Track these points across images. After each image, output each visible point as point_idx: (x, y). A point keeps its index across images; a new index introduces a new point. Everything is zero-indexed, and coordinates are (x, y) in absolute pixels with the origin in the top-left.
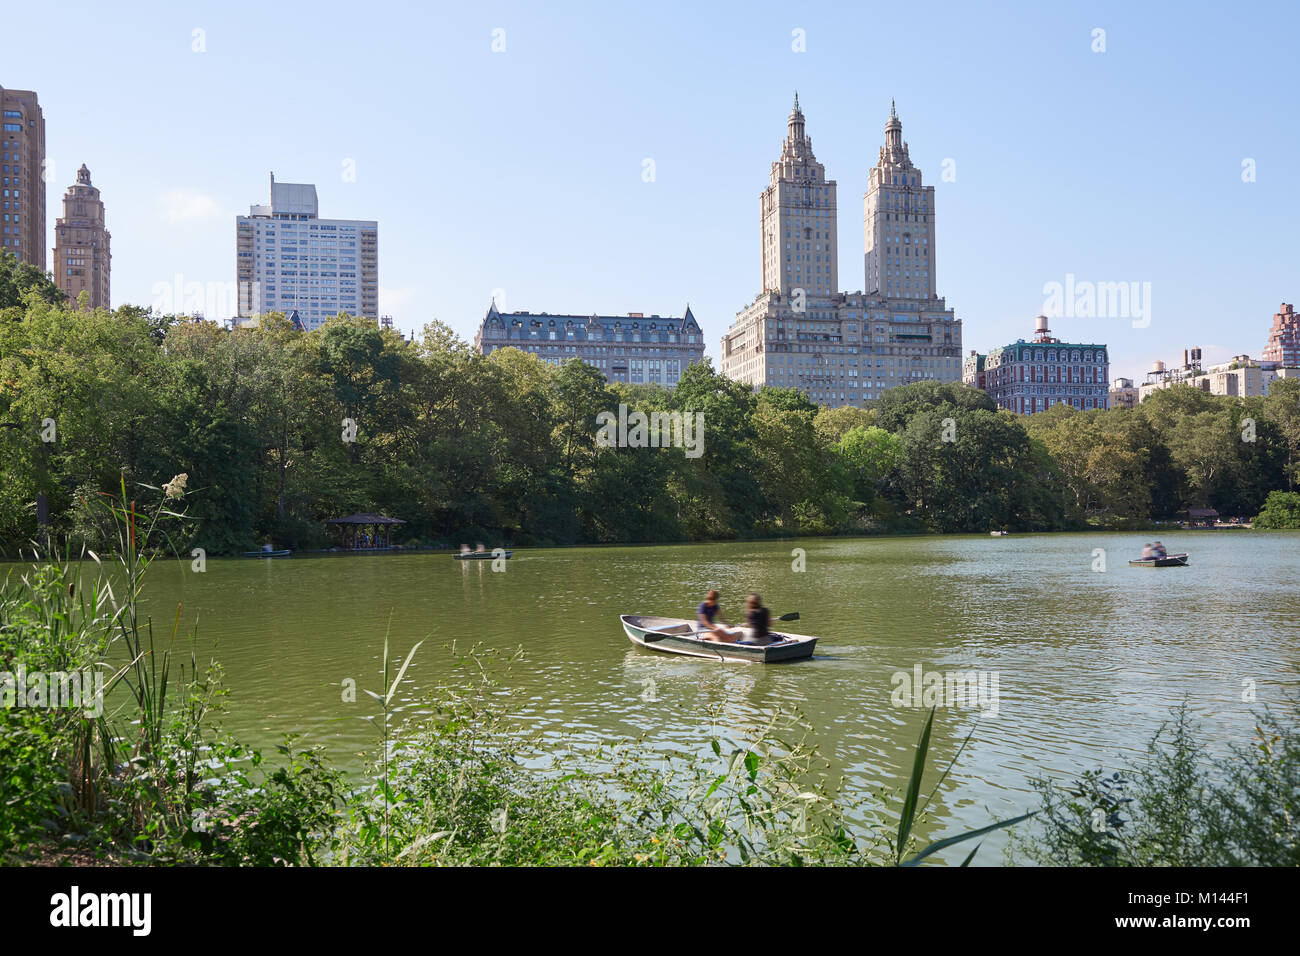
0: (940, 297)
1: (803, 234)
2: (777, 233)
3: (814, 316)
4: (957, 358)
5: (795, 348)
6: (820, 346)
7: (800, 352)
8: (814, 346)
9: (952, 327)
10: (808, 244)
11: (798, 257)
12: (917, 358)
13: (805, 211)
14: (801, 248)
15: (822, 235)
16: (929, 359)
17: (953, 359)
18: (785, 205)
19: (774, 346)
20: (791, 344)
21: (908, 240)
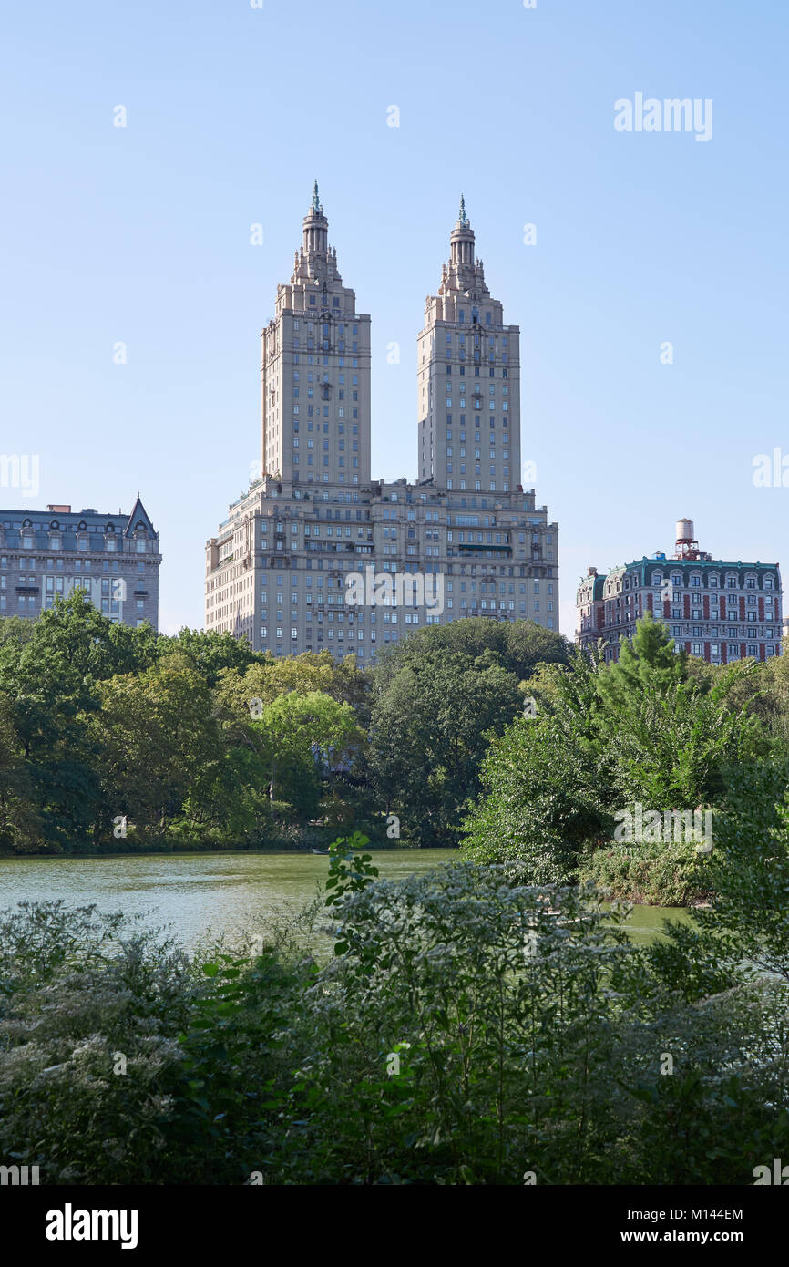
0: (526, 489)
1: (319, 393)
2: (279, 389)
3: (333, 514)
4: (551, 582)
5: (302, 563)
6: (341, 559)
7: (309, 568)
8: (331, 560)
9: (543, 535)
11: (310, 426)
12: (489, 579)
13: (322, 358)
14: (314, 413)
15: (348, 394)
16: (508, 582)
17: (544, 583)
18: (291, 350)
19: (269, 560)
20: (295, 558)
21: (478, 405)
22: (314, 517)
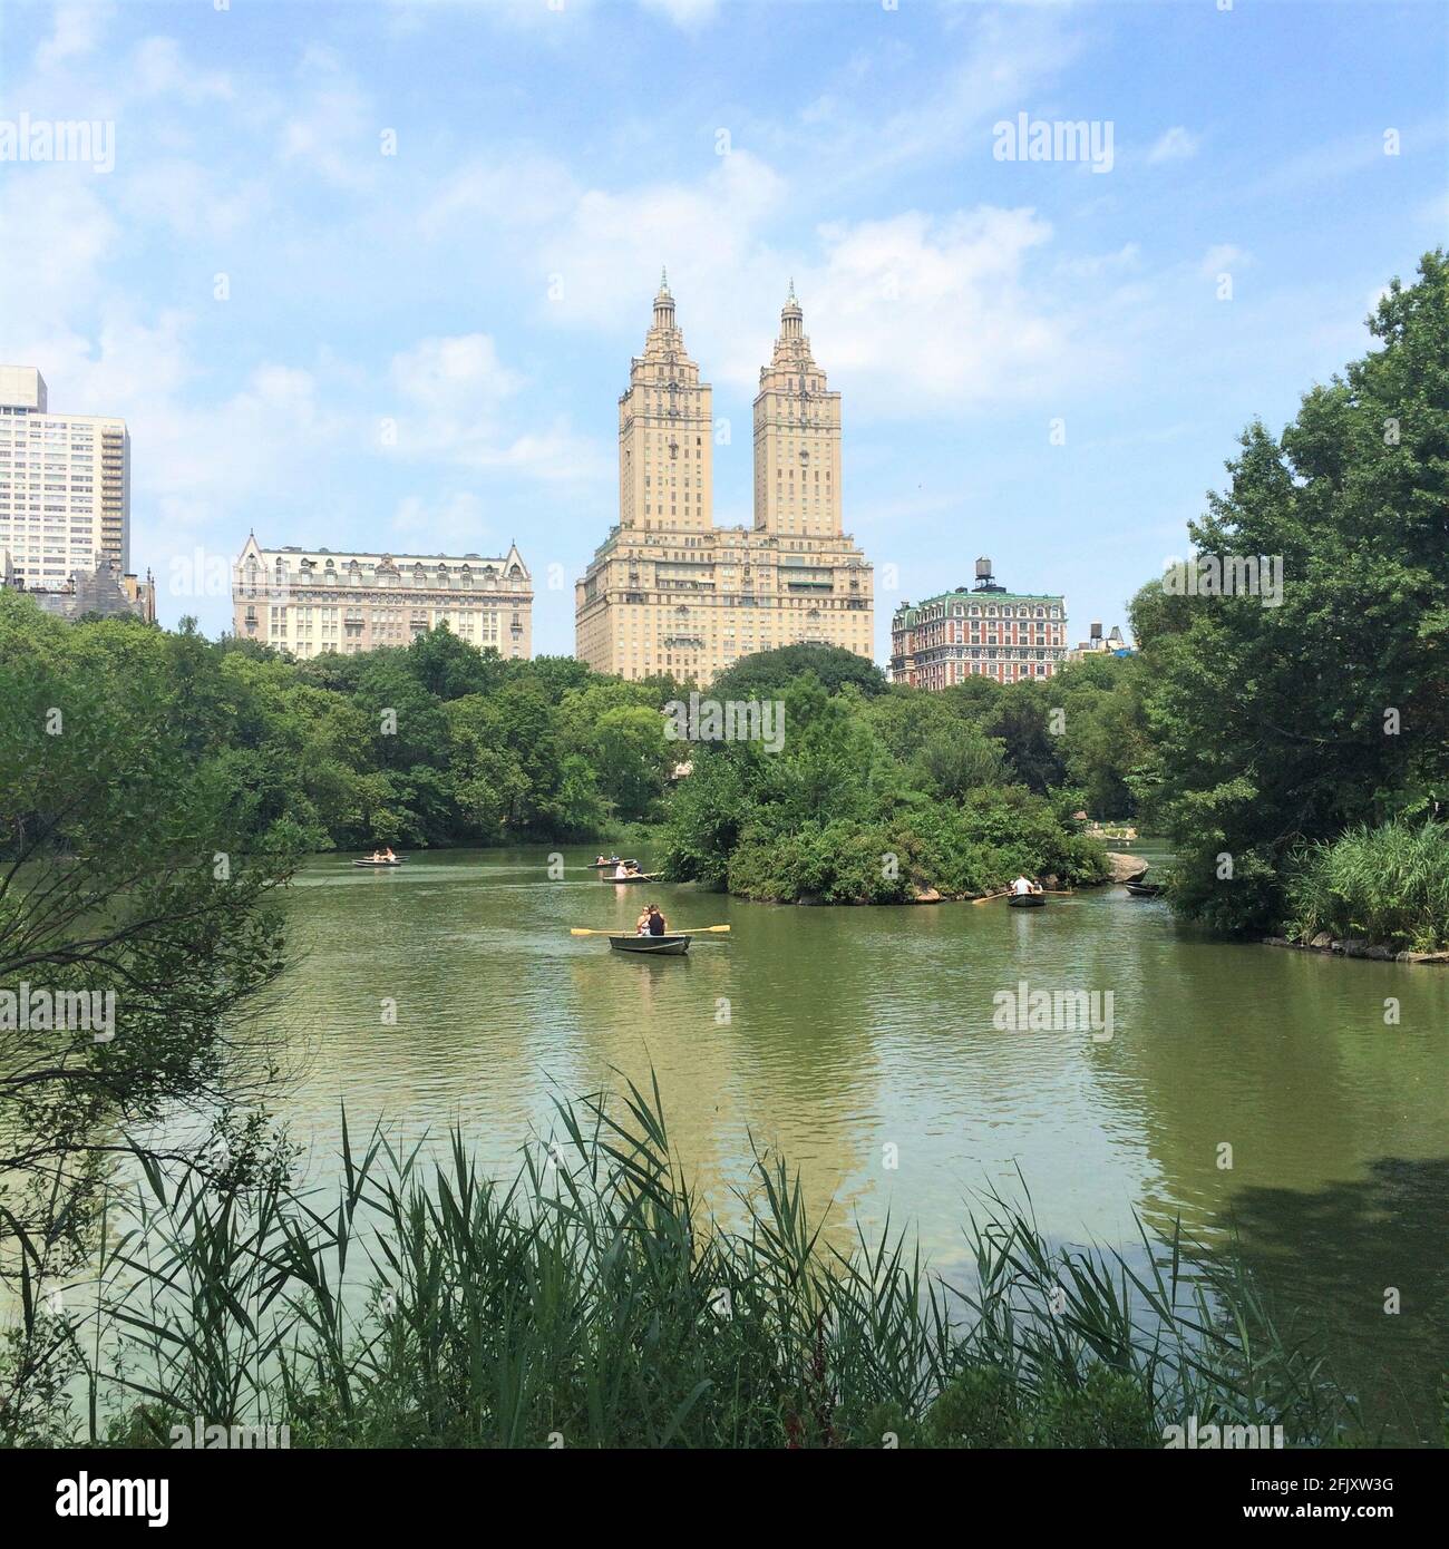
0: (846, 534)
1: (668, 452)
3: (680, 558)
4: (865, 612)
5: (653, 599)
6: (686, 596)
7: (659, 603)
8: (678, 597)
9: (858, 571)
10: (674, 465)
11: (660, 482)
12: (814, 613)
13: (670, 423)
14: (663, 469)
15: (693, 455)
16: (829, 613)
17: (858, 614)
19: (625, 597)
20: (647, 594)
21: (804, 462)
22: (663, 559)
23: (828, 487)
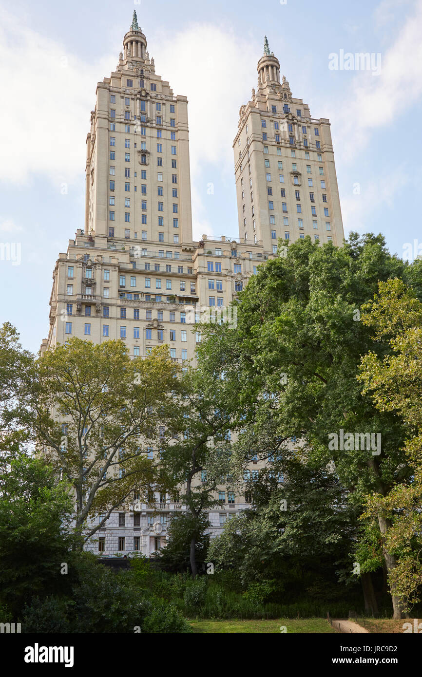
1: (136, 158)
5: (114, 312)
6: (160, 311)
7: (123, 317)
8: (149, 311)
10: (144, 172)
13: (139, 128)
14: (131, 174)
15: (167, 163)
18: (106, 117)
19: (76, 306)
20: (106, 307)
21: (297, 182)
22: (130, 267)
23: (326, 209)
